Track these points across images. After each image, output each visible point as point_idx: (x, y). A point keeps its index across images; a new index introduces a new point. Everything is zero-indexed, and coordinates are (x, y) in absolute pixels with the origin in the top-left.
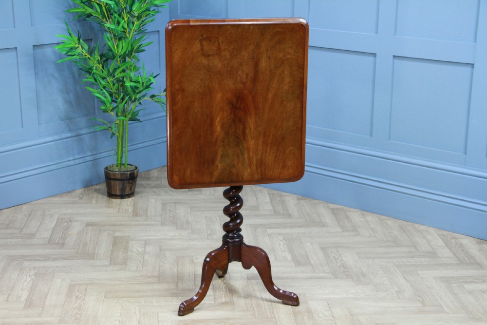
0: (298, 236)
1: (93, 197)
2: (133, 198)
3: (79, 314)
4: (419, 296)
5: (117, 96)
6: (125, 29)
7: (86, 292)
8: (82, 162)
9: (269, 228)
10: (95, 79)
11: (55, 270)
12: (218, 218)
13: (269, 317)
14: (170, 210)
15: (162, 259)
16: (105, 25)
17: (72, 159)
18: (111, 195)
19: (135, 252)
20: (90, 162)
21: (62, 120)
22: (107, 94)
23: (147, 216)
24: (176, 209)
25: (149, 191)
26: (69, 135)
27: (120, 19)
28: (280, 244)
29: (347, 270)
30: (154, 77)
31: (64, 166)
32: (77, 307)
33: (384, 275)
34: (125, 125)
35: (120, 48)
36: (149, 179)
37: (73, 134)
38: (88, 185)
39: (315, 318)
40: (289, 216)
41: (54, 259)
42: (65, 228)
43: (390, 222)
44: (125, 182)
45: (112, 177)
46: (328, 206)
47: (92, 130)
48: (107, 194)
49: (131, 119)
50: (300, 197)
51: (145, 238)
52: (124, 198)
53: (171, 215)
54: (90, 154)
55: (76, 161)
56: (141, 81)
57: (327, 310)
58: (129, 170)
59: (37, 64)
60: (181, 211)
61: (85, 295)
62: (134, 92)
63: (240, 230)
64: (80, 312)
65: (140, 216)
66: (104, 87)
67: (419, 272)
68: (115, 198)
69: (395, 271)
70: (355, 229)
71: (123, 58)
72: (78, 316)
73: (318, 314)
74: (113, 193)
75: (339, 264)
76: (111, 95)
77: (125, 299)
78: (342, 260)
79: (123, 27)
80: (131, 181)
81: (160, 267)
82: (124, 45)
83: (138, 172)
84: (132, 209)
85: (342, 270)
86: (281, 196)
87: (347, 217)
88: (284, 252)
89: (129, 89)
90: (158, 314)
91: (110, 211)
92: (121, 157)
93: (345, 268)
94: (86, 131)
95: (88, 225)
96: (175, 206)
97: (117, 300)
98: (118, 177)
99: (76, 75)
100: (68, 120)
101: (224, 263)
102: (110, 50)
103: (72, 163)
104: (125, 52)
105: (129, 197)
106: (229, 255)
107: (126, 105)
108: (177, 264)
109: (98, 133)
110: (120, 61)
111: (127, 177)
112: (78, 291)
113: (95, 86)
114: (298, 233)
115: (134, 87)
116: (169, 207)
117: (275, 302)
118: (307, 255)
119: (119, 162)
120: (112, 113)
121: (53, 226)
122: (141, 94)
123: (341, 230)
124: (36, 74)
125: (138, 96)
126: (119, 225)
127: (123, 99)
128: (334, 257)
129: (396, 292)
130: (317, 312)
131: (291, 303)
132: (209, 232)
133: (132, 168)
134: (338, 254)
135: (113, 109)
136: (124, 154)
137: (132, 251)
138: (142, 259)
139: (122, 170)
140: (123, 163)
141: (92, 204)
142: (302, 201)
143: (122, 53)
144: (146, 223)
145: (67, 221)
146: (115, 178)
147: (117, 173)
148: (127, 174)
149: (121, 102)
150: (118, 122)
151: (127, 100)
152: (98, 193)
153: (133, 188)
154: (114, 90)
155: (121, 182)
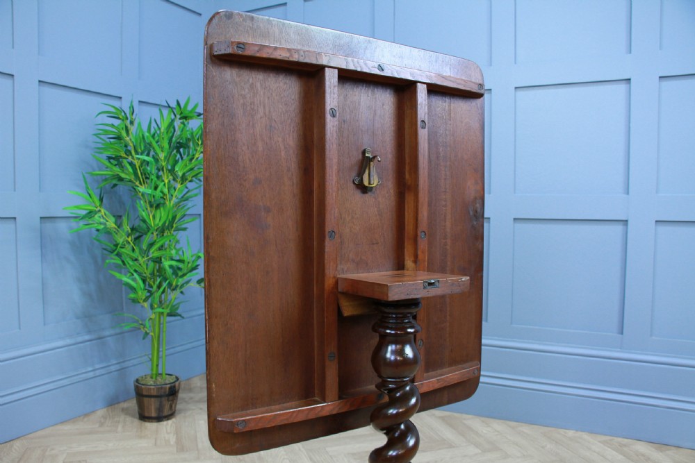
1: (119, 422)
2: (174, 420)
5: (151, 283)
6: (164, 194)
8: (103, 373)
10: (123, 262)
16: (139, 188)
17: (90, 369)
18: (144, 417)
20: (115, 373)
21: (78, 318)
22: (139, 279)
23: (198, 450)
25: (194, 408)
26: (87, 337)
27: (158, 182)
34: (163, 324)
35: (157, 219)
36: (190, 390)
37: (93, 337)
38: (112, 402)
44: (163, 399)
45: (145, 393)
48: (138, 416)
49: (170, 315)
52: (161, 421)
54: (115, 362)
55: (97, 372)
56: (186, 260)
58: (168, 382)
59: (45, 244)
62: (176, 275)
65: (187, 451)
66: (136, 271)
68: (149, 422)
70: (495, 447)
71: (162, 231)
74: (146, 415)
76: (144, 281)
79: (162, 192)
80: (171, 398)
82: (163, 215)
83: (179, 384)
84: (174, 440)
87: (470, 429)
89: (169, 271)
91: (144, 443)
92: (157, 365)
94: (111, 332)
98: (154, 393)
99: (99, 260)
100: (87, 318)
102: (144, 221)
103: (91, 374)
104: (165, 223)
105: (168, 420)
107: (163, 296)
109: (126, 334)
110: (157, 235)
111: (166, 393)
113: (123, 270)
115: (176, 269)
119: (154, 372)
120: (146, 305)
122: (186, 278)
123: (480, 451)
124: (43, 255)
125: (181, 281)
127: (159, 287)
133: (172, 379)
135: (146, 297)
136: (160, 359)
139: (158, 383)
140: (160, 372)
141: (117, 432)
143: (160, 225)
146: (150, 394)
147: (152, 387)
148: (165, 388)
149: (157, 291)
150: (153, 316)
151: (165, 289)
152: (126, 414)
153: (173, 406)
154: (148, 274)
155: (157, 399)
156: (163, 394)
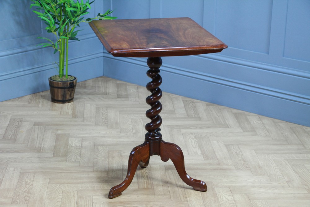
0: (207, 135)
1: (40, 102)
2: (72, 103)
3: (28, 196)
4: (306, 185)
5: (59, 19)
7: (34, 179)
8: (30, 73)
9: (183, 128)
10: (42, 6)
11: (8, 161)
12: (141, 120)
13: (183, 200)
14: (102, 113)
15: (96, 152)
17: (22, 70)
18: (54, 100)
19: (74, 147)
21: (14, 38)
22: (51, 17)
23: (84, 118)
24: (107, 112)
25: (86, 97)
26: (20, 50)
28: (191, 142)
29: (246, 163)
30: (90, 4)
31: (16, 76)
32: (26, 191)
33: (277, 168)
34: (66, 43)
36: (85, 87)
38: (36, 91)
39: (220, 202)
40: (200, 119)
41: (8, 152)
42: (16, 126)
43: (283, 124)
44: (66, 90)
45: (55, 86)
46: (232, 111)
47: (39, 46)
48: (51, 99)
49: (71, 38)
50: (208, 103)
51: (82, 135)
52: (65, 103)
53: (103, 117)
55: (26, 72)
56: (79, 7)
57: (230, 195)
58: (69, 80)
60: (112, 114)
61: (33, 181)
62: (73, 16)
63: (159, 130)
64: (29, 195)
65: (78, 118)
66: (49, 11)
67: (306, 165)
68: (58, 103)
69: (286, 164)
70: (253, 130)
72: (28, 198)
73: (222, 199)
74: (56, 99)
75: (240, 159)
76: (54, 18)
77: (66, 185)
78: (242, 155)
80: (71, 89)
81: (94, 159)
83: (76, 81)
84: (71, 112)
85: (242, 163)
86: (193, 102)
87: (247, 120)
88: (195, 148)
89: (69, 13)
90: (92, 197)
91: (54, 113)
93: (245, 162)
95: (36, 124)
96: (107, 110)
97: (59, 186)
98: (61, 86)
100: (19, 38)
101: (146, 156)
103: (22, 73)
105: (69, 102)
106: (150, 150)
107: (66, 26)
108: (108, 157)
109: (43, 49)
111: (68, 86)
112: (27, 178)
113: (41, 10)
114: (207, 133)
115: (73, 12)
116: (102, 110)
117: (187, 188)
118: (214, 151)
119: (61, 74)
120: (56, 33)
121: (7, 125)
122: (79, 18)
123: (242, 131)
125: (77, 19)
126: (61, 125)
127: (64, 21)
128: (236, 153)
129: (287, 182)
130: (222, 197)
131: (200, 189)
132: (134, 131)
133: (72, 79)
134: (239, 150)
135: (56, 29)
136: (65, 67)
137: (71, 146)
138: (80, 152)
139: (63, 80)
140: (64, 74)
141: (38, 107)
142: (211, 107)
144: (83, 123)
145: (18, 121)
146: (58, 86)
147: (59, 82)
148: (67, 83)
149: (63, 24)
150: (60, 40)
151: (67, 22)
152: (44, 99)
153: (72, 94)
154: (57, 14)
155: (62, 89)
156: (65, 86)
